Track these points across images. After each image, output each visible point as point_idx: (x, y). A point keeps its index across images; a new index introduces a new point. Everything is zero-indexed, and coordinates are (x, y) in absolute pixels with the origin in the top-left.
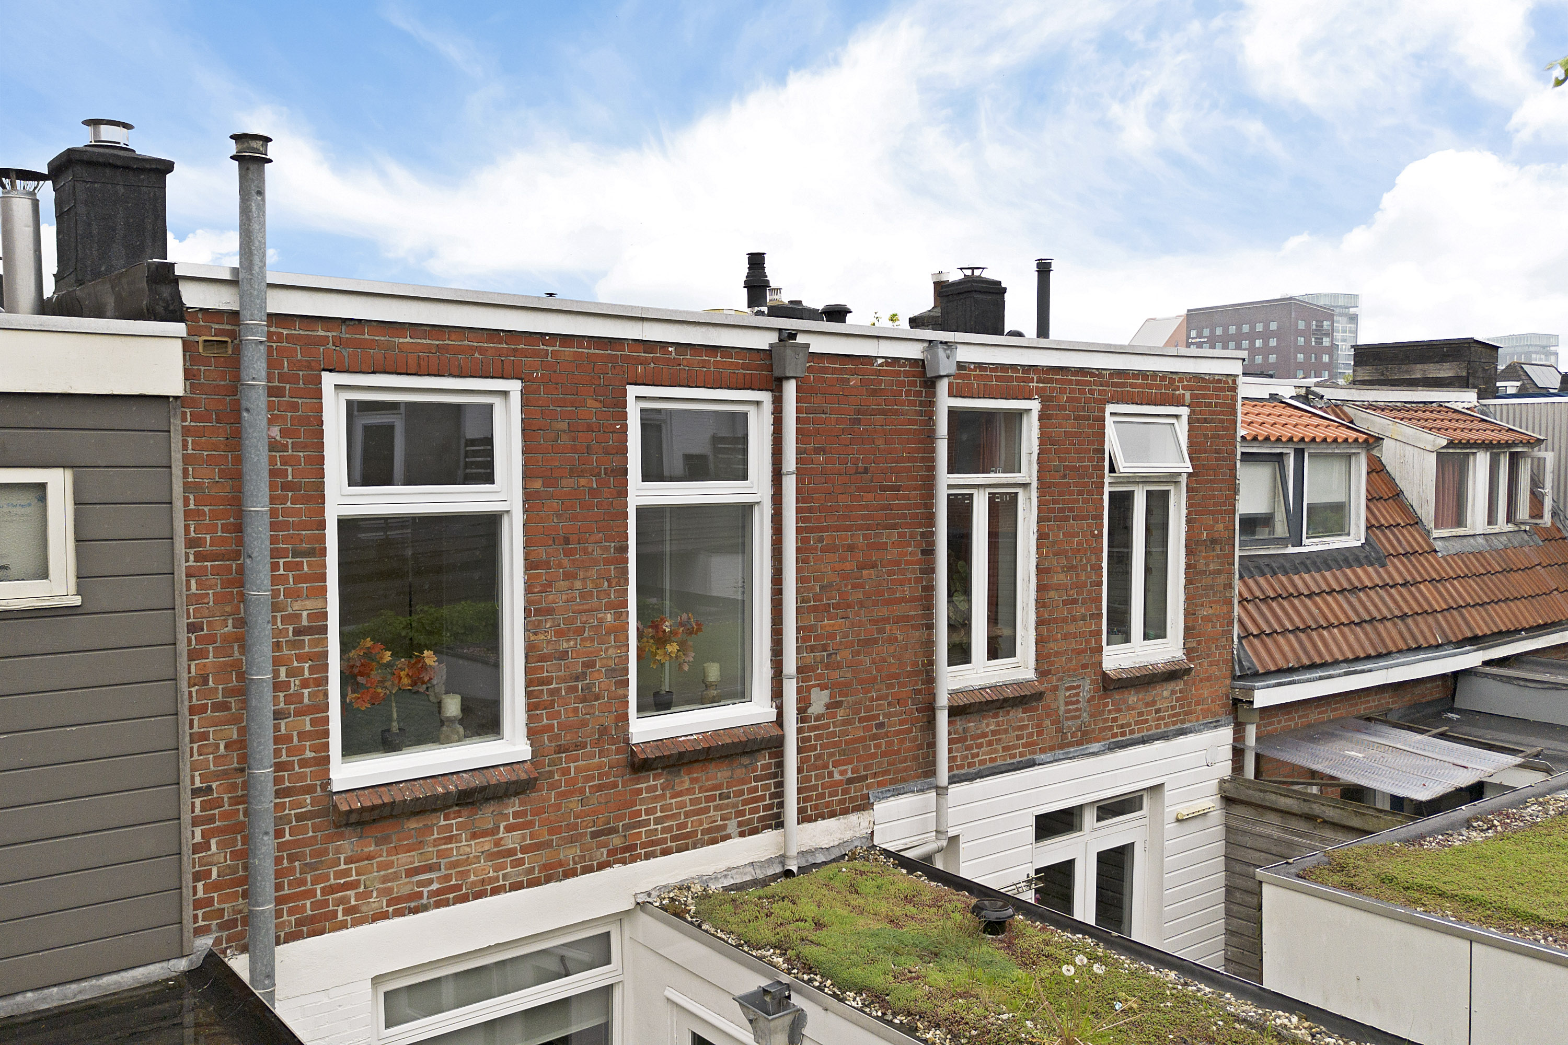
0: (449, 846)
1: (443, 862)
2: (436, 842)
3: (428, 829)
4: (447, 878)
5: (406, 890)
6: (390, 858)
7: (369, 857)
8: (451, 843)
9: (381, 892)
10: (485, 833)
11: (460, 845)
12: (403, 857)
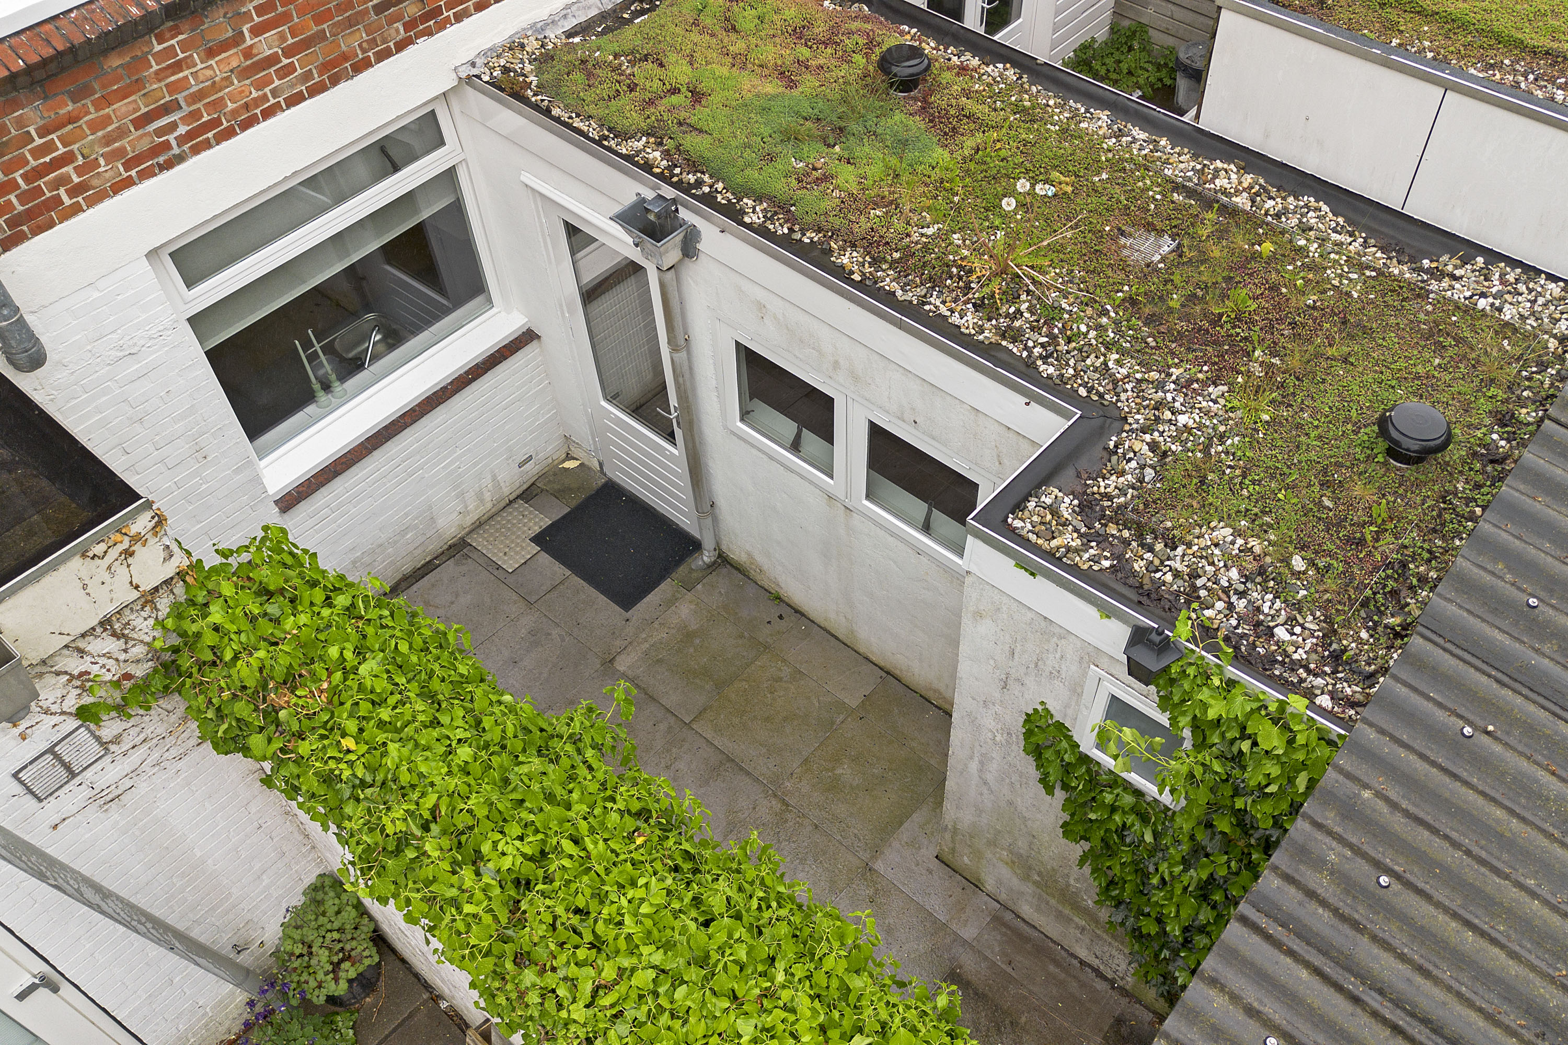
0: (181, 75)
1: (180, 97)
2: (159, 75)
3: (142, 62)
4: (195, 115)
5: (144, 145)
6: (102, 113)
7: (72, 119)
8: (182, 71)
9: (109, 157)
10: (224, 46)
11: (194, 70)
12: (121, 106)
